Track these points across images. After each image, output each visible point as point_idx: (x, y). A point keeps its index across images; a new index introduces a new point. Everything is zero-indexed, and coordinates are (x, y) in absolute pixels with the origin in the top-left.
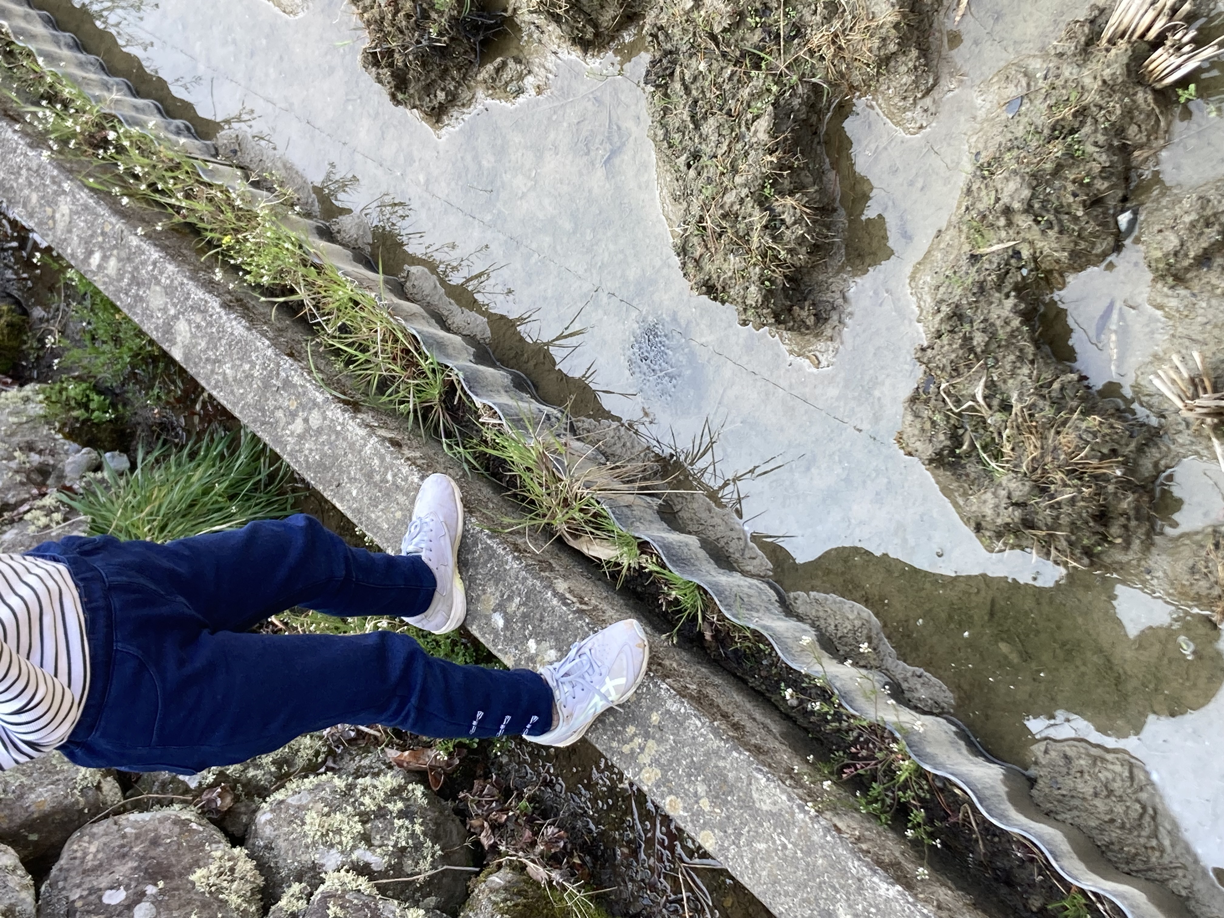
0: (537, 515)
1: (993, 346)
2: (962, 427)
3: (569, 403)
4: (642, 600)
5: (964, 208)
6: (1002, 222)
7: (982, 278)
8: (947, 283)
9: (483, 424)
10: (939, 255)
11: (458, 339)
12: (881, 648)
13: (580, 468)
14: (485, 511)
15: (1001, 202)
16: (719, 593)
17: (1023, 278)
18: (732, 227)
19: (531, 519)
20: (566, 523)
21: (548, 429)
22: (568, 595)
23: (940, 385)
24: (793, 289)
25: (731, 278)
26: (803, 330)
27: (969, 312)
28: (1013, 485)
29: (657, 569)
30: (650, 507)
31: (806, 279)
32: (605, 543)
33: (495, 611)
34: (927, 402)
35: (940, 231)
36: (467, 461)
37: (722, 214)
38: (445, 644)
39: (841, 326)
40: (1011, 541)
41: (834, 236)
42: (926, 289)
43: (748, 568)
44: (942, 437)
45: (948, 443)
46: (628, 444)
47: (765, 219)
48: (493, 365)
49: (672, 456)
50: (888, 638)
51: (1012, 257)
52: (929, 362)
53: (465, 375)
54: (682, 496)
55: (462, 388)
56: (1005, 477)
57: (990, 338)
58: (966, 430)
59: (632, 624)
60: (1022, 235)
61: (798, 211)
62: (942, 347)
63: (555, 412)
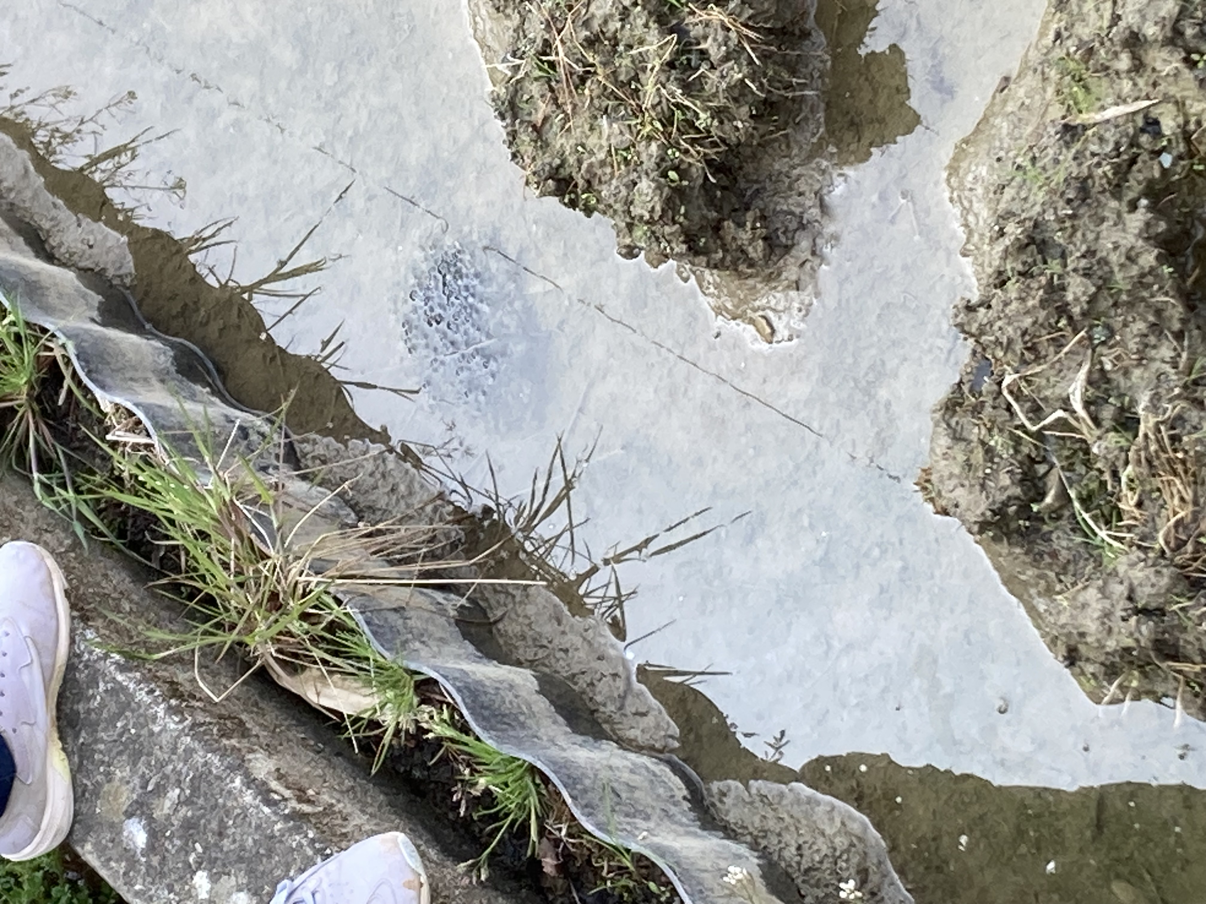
0: (219, 626)
1: (1104, 304)
2: (1044, 460)
3: (285, 406)
4: (423, 795)
5: (1051, 36)
6: (1124, 62)
7: (1085, 172)
8: (1018, 179)
9: (114, 445)
10: (1003, 126)
11: (69, 276)
12: (886, 892)
13: (305, 533)
14: (111, 616)
15: (1122, 24)
16: (571, 782)
17: (1164, 172)
18: (605, 64)
19: (206, 633)
20: (275, 641)
21: (243, 456)
22: (274, 784)
23: (1002, 376)
24: (724, 188)
25: (602, 164)
26: (742, 267)
27: (1059, 237)
28: (1138, 574)
29: (450, 733)
30: (442, 611)
31: (749, 167)
32: (350, 682)
33: (129, 815)
34: (977, 410)
35: (1007, 79)
36: (81, 517)
37: (587, 39)
38: (31, 880)
39: (817, 261)
40: (1135, 684)
41: (803, 86)
42: (980, 191)
43: (632, 734)
44: (1005, 480)
45: (1017, 491)
46: (402, 488)
47: (670, 49)
48: (138, 329)
49: (487, 511)
50: (901, 872)
51: (1143, 130)
52: (982, 333)
53: (77, 347)
54: (504, 590)
55: (74, 374)
56: (1123, 559)
57: (1099, 288)
58: (1052, 466)
59: (395, 841)
60: (1161, 88)
61: (733, 35)
62: (1006, 304)
63: (258, 422)
